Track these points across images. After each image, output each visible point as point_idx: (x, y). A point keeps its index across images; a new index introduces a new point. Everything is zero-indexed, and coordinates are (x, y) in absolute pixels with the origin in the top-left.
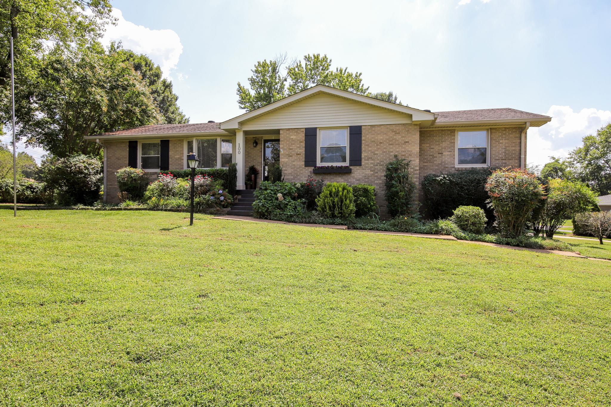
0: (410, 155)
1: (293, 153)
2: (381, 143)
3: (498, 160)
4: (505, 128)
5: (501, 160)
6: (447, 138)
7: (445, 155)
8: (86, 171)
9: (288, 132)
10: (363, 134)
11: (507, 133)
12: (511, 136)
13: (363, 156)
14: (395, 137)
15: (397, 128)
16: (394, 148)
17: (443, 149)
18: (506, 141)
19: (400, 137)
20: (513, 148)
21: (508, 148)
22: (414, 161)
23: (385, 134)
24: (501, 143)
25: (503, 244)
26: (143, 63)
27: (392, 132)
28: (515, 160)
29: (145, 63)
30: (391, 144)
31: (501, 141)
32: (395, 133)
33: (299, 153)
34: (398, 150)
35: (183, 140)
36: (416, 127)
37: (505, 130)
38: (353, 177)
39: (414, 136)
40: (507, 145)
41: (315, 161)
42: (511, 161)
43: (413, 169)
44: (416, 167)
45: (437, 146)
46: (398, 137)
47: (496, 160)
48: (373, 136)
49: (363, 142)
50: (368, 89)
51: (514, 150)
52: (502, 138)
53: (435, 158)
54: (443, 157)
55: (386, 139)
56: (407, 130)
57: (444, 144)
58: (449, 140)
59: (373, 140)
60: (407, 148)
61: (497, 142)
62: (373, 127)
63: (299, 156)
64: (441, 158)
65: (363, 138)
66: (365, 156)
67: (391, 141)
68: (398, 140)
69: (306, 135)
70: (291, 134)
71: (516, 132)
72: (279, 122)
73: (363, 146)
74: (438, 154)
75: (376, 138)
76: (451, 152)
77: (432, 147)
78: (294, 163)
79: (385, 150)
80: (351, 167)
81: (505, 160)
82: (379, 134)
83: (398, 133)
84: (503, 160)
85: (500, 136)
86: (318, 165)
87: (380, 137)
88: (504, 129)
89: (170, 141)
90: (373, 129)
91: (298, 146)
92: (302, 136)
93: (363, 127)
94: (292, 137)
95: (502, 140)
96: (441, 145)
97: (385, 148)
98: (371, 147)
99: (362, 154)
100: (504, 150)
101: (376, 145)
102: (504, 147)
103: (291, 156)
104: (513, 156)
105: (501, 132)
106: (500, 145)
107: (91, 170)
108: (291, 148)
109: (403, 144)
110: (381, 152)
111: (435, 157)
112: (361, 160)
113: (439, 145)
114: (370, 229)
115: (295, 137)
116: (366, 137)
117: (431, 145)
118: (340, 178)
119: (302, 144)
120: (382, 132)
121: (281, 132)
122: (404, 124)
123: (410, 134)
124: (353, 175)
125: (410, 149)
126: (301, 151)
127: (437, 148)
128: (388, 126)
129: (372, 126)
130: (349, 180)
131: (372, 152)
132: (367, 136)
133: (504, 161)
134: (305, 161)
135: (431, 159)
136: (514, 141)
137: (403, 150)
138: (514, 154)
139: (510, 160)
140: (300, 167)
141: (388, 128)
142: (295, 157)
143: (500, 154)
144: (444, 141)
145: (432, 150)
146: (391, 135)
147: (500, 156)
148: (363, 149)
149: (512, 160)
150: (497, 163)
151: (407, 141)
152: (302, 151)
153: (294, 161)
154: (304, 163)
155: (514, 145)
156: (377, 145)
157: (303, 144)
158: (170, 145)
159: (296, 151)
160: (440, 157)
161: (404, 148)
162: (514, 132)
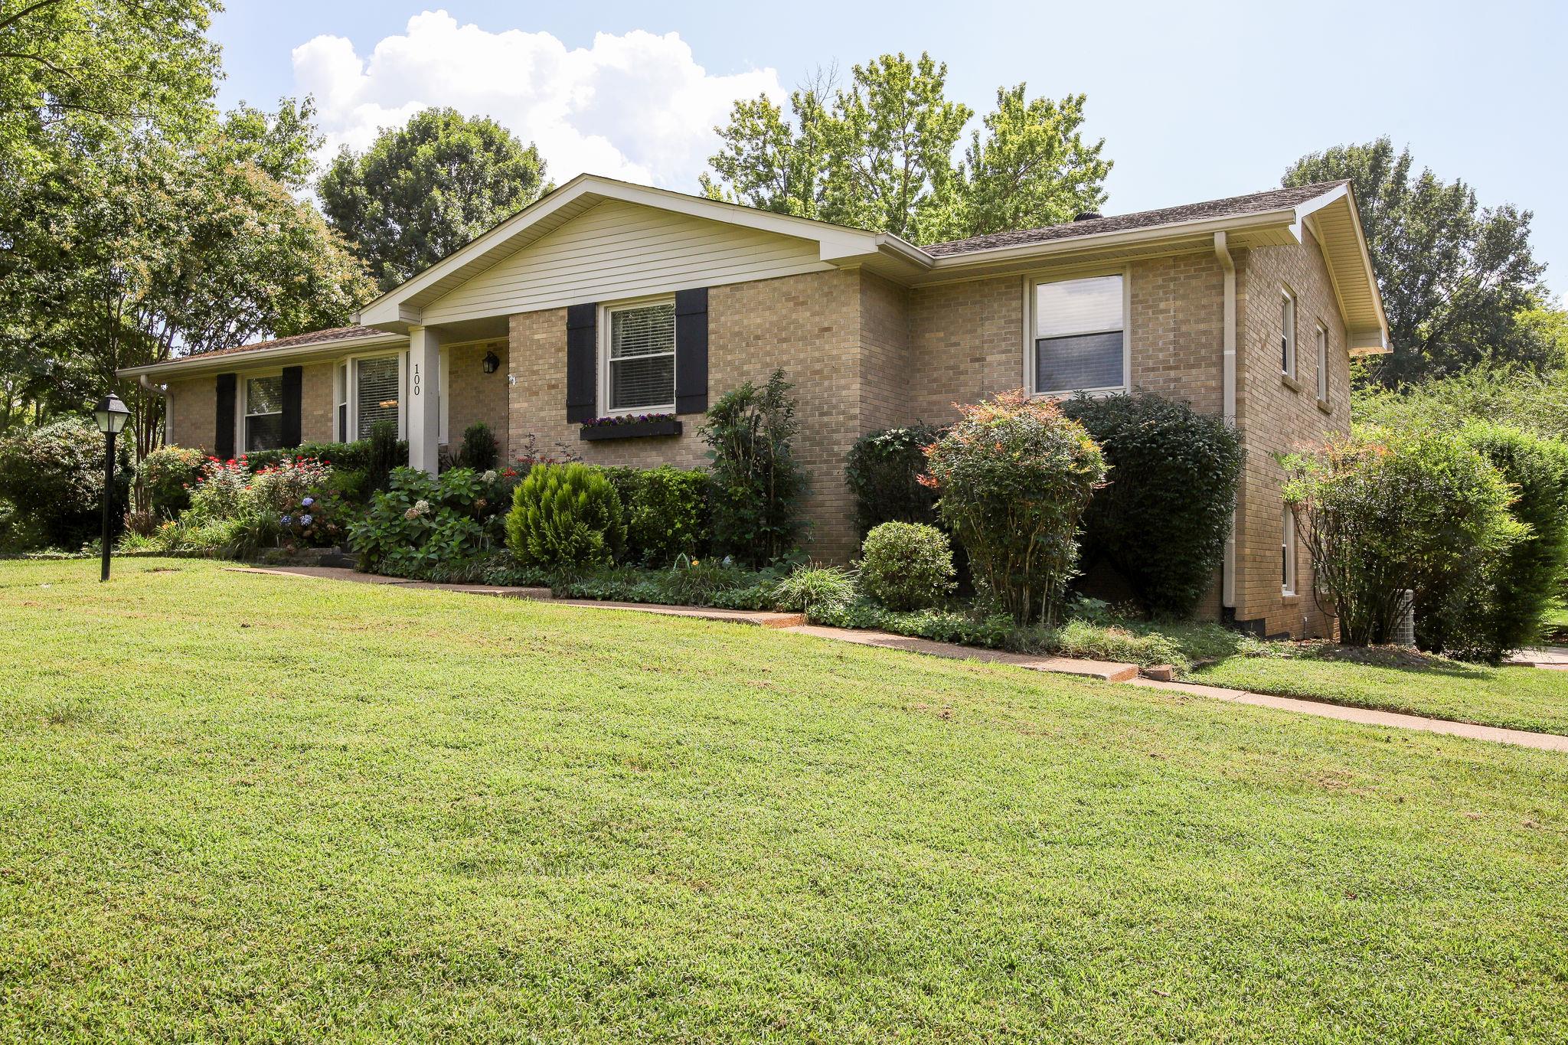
0: (835, 370)
1: (540, 383)
2: (757, 338)
3: (1153, 369)
4: (1175, 258)
5: (1165, 369)
6: (996, 305)
7: (990, 365)
8: (66, 461)
9: (527, 322)
10: (712, 314)
11: (1182, 276)
12: (1194, 283)
13: (711, 383)
14: (794, 316)
15: (801, 286)
16: (793, 351)
17: (986, 346)
18: (1179, 303)
19: (808, 314)
20: (1202, 327)
21: (1184, 328)
22: (846, 387)
23: (770, 308)
24: (1162, 312)
25: (941, 640)
26: (476, 142)
27: (788, 300)
28: (1208, 366)
29: (480, 141)
30: (785, 340)
31: (1162, 305)
32: (796, 304)
33: (553, 382)
34: (802, 356)
35: (331, 364)
36: (850, 280)
37: (1174, 267)
38: (688, 449)
39: (844, 309)
40: (1181, 316)
41: (593, 405)
42: (1194, 371)
43: (843, 413)
44: (853, 406)
45: (968, 336)
46: (803, 315)
47: (1148, 370)
48: (737, 317)
49: (712, 337)
50: (1098, 149)
51: (1204, 333)
52: (1165, 293)
53: (962, 377)
54: (986, 370)
55: (771, 323)
56: (826, 289)
57: (989, 329)
58: (1003, 313)
59: (737, 329)
60: (827, 347)
61: (1150, 307)
62: (738, 289)
63: (553, 392)
64: (979, 376)
65: (711, 326)
66: (718, 381)
67: (785, 329)
68: (802, 326)
69: (569, 329)
70: (535, 326)
71: (1211, 269)
72: (505, 296)
73: (712, 349)
74: (972, 361)
75: (745, 322)
76: (1010, 351)
77: (954, 339)
78: (542, 414)
79: (768, 359)
80: (682, 418)
81: (1176, 368)
82: (752, 310)
83: (803, 303)
84: (1170, 368)
85: (1160, 287)
86: (601, 415)
87: (756, 321)
88: (1171, 262)
89: (304, 370)
90: (738, 294)
91: (552, 361)
92: (558, 333)
93: (711, 292)
94: (537, 337)
95: (1167, 300)
96: (979, 330)
97: (768, 354)
98: (731, 352)
99: (710, 377)
100: (1171, 336)
101: (744, 344)
102: (1172, 325)
103: (536, 394)
104: (1203, 352)
105: (1161, 275)
106: (1161, 317)
107: (80, 457)
108: (535, 368)
109: (818, 337)
110: (758, 366)
111: (962, 373)
112: (706, 394)
113: (975, 331)
114: (605, 598)
115: (544, 336)
116: (720, 321)
117: (952, 334)
118: (654, 453)
119: (560, 354)
120: (760, 303)
121: (511, 325)
122: (817, 273)
123: (834, 304)
124: (685, 441)
125: (835, 352)
126: (558, 376)
127: (967, 342)
128: (777, 283)
129: (735, 286)
130: (678, 458)
131: (737, 368)
132: (723, 319)
133: (1172, 374)
134: (569, 407)
135: (951, 379)
136: (1204, 301)
137: (817, 354)
138: (1204, 346)
139: (1192, 366)
140: (556, 426)
141: (775, 289)
142: (544, 397)
143: (1161, 350)
144: (988, 319)
145: (953, 350)
146: (784, 312)
147: (1161, 356)
148: (712, 360)
149: (1198, 366)
150: (1151, 383)
151: (826, 325)
152: (561, 376)
153: (542, 409)
154: (565, 412)
155: (1203, 313)
156: (748, 345)
157: (563, 356)
158: (304, 381)
159: (548, 377)
160: (975, 372)
161: (818, 349)
162: (1203, 270)
